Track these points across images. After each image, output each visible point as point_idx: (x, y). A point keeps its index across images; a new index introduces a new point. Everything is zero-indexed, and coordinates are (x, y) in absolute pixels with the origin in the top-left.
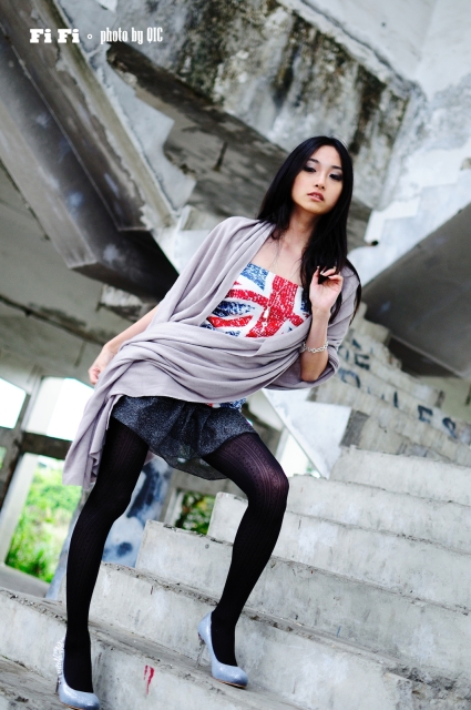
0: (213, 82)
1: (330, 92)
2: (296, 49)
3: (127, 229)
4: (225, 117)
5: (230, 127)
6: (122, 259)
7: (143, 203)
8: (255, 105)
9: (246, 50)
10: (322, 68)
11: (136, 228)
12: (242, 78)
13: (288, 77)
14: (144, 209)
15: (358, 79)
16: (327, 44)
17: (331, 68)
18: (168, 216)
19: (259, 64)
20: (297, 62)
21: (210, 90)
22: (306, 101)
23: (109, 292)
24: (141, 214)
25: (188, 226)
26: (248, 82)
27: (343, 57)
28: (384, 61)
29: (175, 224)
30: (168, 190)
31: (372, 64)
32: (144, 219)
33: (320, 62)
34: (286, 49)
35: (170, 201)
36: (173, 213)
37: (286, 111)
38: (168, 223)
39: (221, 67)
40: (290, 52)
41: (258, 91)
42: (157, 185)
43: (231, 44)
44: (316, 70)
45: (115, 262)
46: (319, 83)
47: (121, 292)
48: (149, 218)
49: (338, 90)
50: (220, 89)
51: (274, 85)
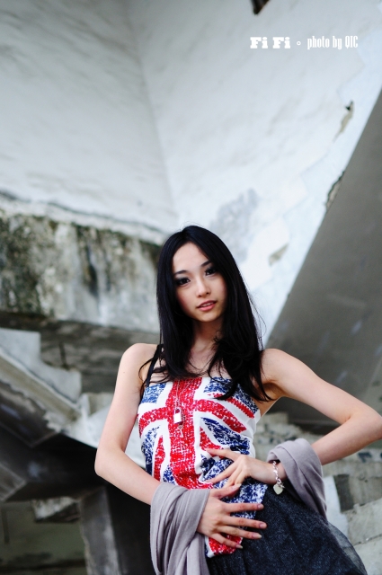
0: (38, 301)
1: (128, 269)
2: (87, 250)
3: (37, 442)
4: (61, 323)
5: (67, 330)
6: (45, 470)
7: (44, 412)
8: (79, 303)
9: (51, 265)
10: (113, 254)
11: (46, 437)
12: (59, 288)
13: (92, 272)
14: (48, 417)
15: (143, 250)
16: (107, 235)
17: (119, 251)
18: (72, 411)
19: (66, 272)
20: (93, 259)
21: (39, 308)
22: (114, 283)
23: (39, 506)
24: (47, 422)
25: (93, 410)
26: (65, 290)
27: (124, 240)
28: (153, 229)
29: (80, 415)
30: (62, 389)
31: (147, 235)
32: (51, 425)
33: (109, 251)
34: (80, 252)
35: (67, 397)
36: (74, 406)
37: (103, 297)
38: (73, 417)
39: (39, 288)
40: (84, 254)
41: (76, 292)
42: (51, 390)
43: (37, 267)
44: (109, 257)
45: (41, 475)
46: (116, 266)
47: (51, 501)
48: (55, 421)
49: (133, 265)
50: (46, 304)
51: (85, 282)
